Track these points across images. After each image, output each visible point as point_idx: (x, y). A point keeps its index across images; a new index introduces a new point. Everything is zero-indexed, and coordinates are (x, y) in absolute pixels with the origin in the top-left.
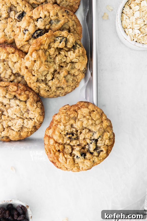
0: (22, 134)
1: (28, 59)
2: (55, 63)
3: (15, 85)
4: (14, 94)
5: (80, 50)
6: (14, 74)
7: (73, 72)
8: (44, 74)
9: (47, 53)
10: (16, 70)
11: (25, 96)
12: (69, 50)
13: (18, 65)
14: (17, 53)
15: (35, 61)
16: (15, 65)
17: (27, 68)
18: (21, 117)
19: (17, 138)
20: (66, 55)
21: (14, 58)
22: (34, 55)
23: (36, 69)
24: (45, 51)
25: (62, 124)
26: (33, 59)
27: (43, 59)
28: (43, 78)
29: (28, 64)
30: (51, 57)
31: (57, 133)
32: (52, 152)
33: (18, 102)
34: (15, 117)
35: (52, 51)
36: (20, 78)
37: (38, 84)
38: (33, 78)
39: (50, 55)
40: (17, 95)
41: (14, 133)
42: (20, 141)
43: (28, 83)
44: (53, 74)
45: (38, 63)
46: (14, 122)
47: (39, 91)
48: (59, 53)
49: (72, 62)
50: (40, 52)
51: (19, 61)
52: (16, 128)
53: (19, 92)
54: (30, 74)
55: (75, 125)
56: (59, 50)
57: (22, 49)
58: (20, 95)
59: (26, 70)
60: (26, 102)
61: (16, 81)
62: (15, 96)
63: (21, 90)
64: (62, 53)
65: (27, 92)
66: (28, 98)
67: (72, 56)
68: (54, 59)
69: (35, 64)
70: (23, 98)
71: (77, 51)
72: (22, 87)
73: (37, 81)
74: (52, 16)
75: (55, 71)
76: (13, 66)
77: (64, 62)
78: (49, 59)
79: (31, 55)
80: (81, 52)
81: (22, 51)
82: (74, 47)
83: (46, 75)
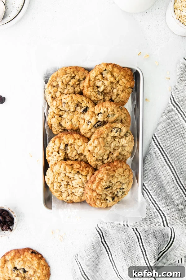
0: (82, 198)
1: (91, 145)
2: (110, 147)
3: (78, 164)
4: (77, 170)
5: (130, 137)
6: (79, 154)
7: (123, 153)
8: (102, 155)
9: (105, 140)
10: (80, 151)
11: (86, 171)
12: (122, 137)
13: (82, 148)
14: (81, 139)
15: (96, 147)
16: (80, 148)
17: (89, 151)
18: (83, 186)
19: (79, 200)
20: (119, 141)
21: (79, 142)
22: (96, 142)
23: (96, 152)
24: (104, 138)
25: (103, 181)
26: (95, 145)
27: (102, 145)
28: (101, 158)
29: (90, 148)
30: (108, 143)
31: (99, 188)
32: (92, 200)
33: (80, 176)
34: (78, 186)
35: (109, 139)
36: (82, 157)
37: (97, 163)
38: (94, 158)
39: (107, 141)
40: (80, 171)
41: (77, 198)
42: (80, 202)
43: (89, 161)
44: (108, 155)
45: (98, 148)
46: (77, 190)
47: (97, 167)
48: (114, 140)
49: (123, 146)
50: (101, 140)
51: (83, 145)
52: (79, 194)
53: (81, 169)
54: (91, 155)
55: (112, 181)
56: (114, 137)
57: (85, 135)
58: (82, 171)
59: (89, 153)
60: (86, 176)
61: (79, 159)
62: (78, 172)
63: (83, 168)
64: (117, 140)
65: (87, 169)
66: (88, 173)
67: (123, 142)
68: (110, 144)
69: (96, 149)
70: (84, 173)
71: (127, 138)
72: (83, 164)
73: (97, 160)
74: (110, 112)
75: (110, 152)
76: (78, 149)
77: (117, 146)
78: (106, 145)
79: (93, 142)
80: (131, 139)
81: (85, 136)
82: (125, 135)
83: (103, 156)
